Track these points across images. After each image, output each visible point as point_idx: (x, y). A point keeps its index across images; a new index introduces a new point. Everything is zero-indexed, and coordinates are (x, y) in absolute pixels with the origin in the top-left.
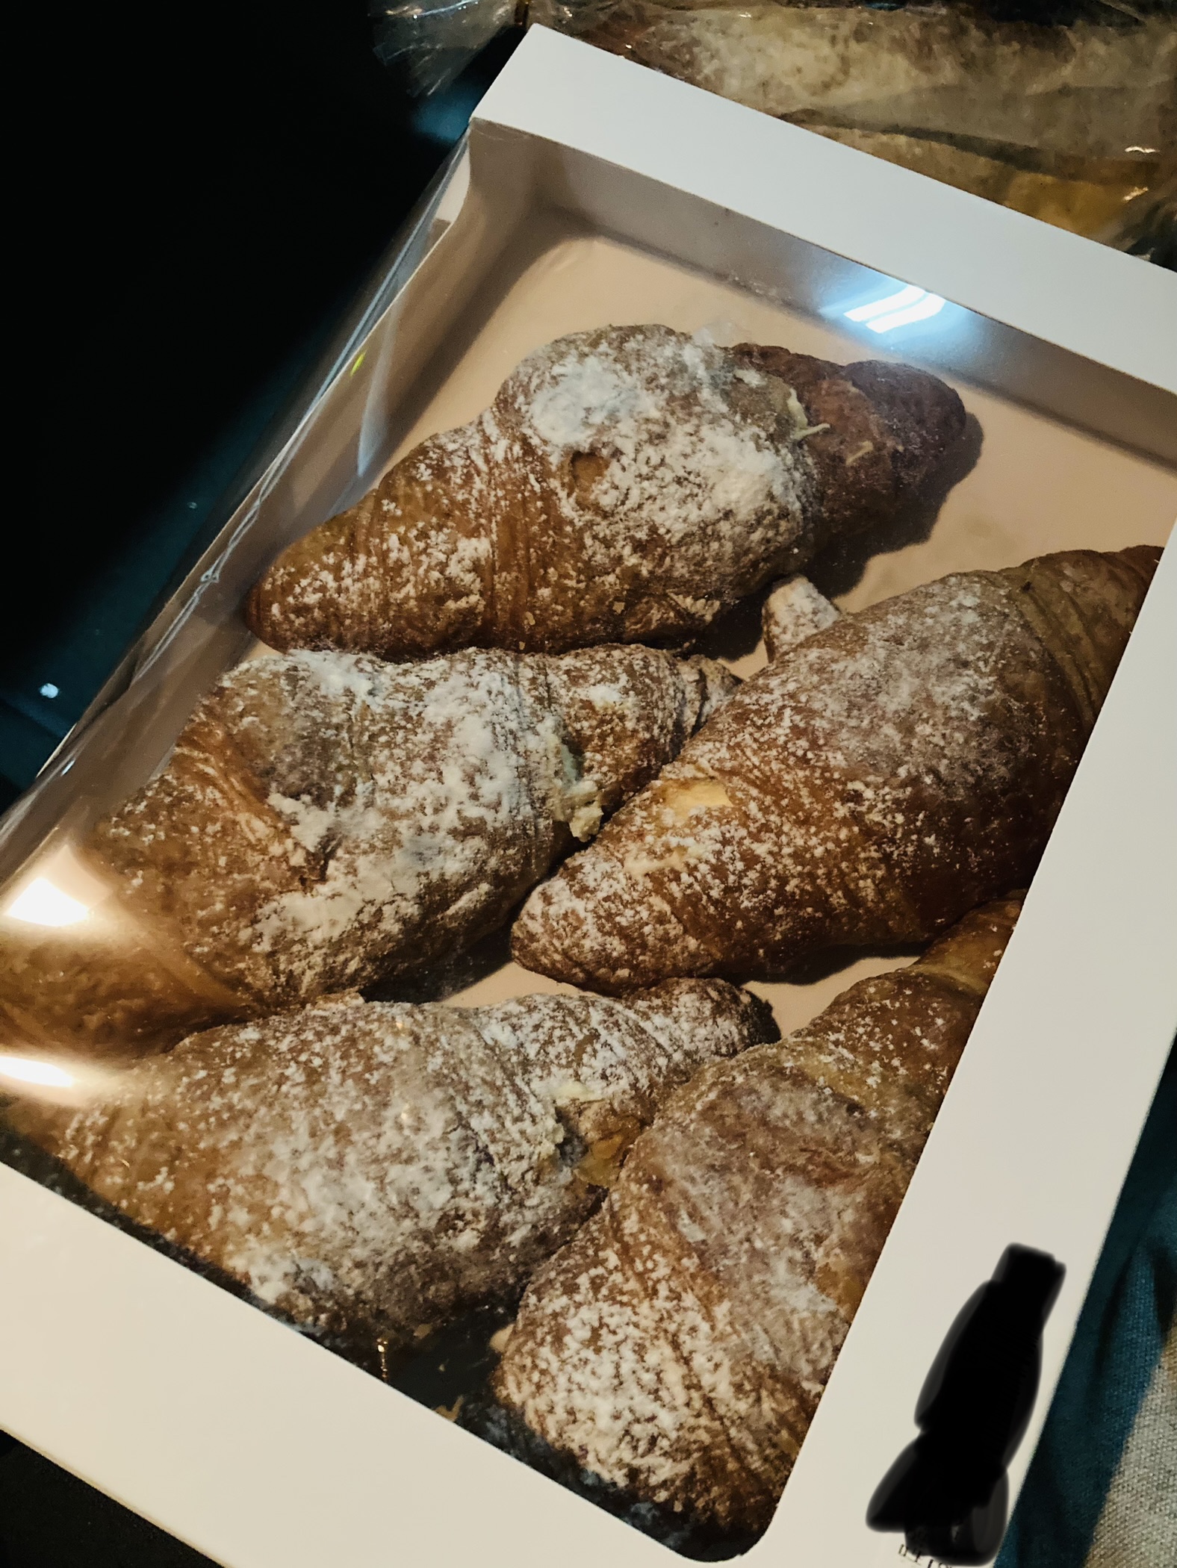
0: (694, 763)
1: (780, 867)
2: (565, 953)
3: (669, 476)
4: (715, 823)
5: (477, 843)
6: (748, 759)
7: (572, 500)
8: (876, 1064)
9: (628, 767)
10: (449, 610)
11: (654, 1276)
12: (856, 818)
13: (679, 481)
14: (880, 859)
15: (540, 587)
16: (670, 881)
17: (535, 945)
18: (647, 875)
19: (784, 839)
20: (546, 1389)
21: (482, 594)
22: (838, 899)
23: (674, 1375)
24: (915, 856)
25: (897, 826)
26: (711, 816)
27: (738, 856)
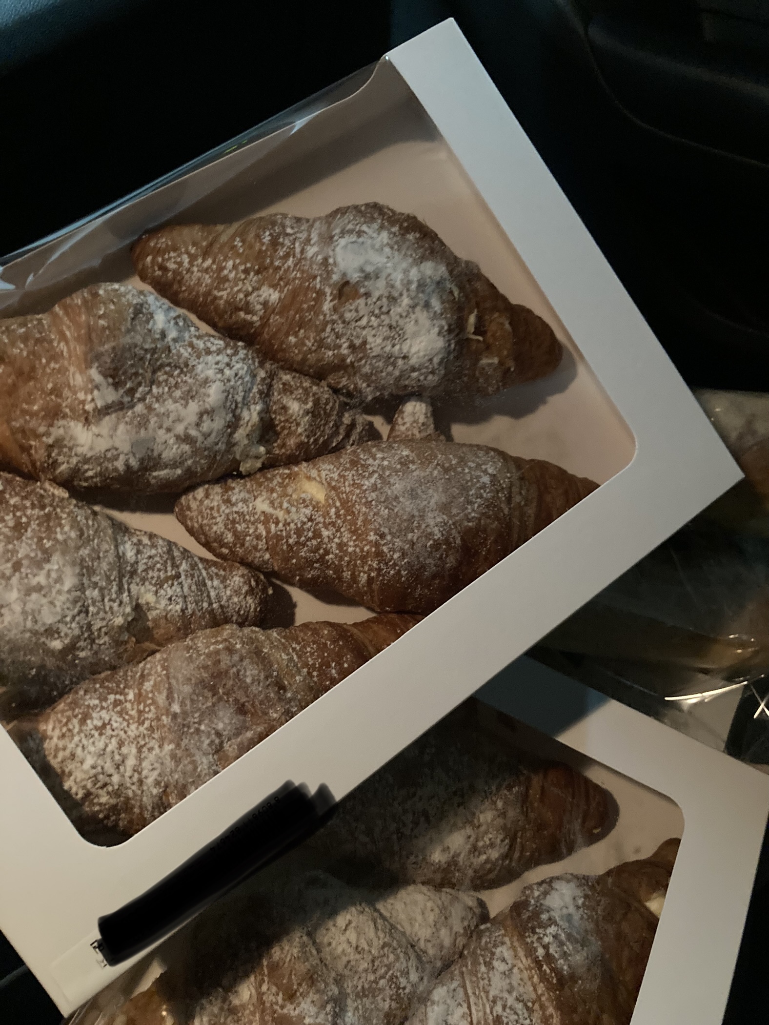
0: (319, 471)
1: (329, 546)
2: (201, 526)
3: (387, 322)
4: (311, 508)
5: (186, 448)
6: (345, 487)
7: (332, 304)
8: (305, 670)
9: (287, 450)
10: (239, 316)
11: (146, 715)
12: (377, 544)
13: (391, 327)
14: (376, 569)
15: (292, 335)
16: (273, 523)
17: (188, 513)
18: (264, 512)
19: (338, 534)
20: (67, 739)
21: (261, 318)
22: (347, 575)
23: (131, 762)
24: (393, 576)
25: (392, 558)
26: (311, 504)
27: (312, 529)
